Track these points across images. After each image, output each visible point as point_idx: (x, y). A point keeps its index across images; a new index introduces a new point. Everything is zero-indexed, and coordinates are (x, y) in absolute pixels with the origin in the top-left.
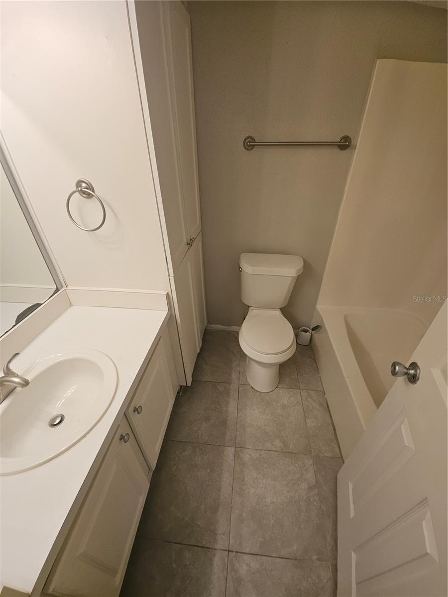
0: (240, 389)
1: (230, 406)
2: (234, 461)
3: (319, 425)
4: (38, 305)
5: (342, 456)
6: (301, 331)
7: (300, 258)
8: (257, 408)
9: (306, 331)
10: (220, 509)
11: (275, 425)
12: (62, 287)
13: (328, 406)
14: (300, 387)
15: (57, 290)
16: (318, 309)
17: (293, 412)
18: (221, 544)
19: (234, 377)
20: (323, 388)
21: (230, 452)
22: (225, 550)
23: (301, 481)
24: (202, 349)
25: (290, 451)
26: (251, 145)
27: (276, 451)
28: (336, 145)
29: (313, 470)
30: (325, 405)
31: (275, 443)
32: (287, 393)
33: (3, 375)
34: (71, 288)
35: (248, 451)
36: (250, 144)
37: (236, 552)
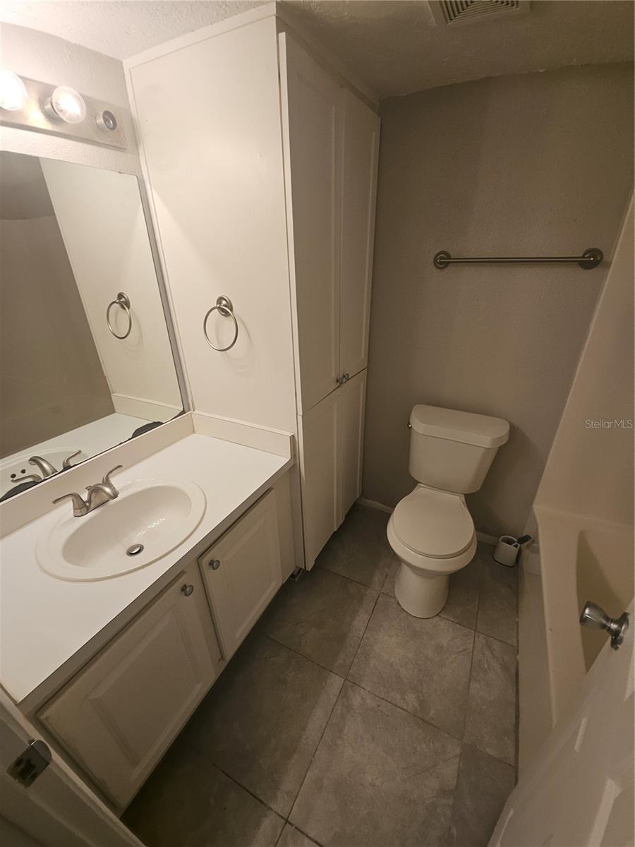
0: (380, 599)
1: (358, 617)
2: (338, 698)
3: (492, 698)
4: (159, 424)
6: (503, 540)
7: (506, 422)
8: (396, 635)
9: (510, 542)
10: (296, 757)
11: (416, 670)
12: (189, 410)
13: (517, 674)
14: (476, 628)
15: (183, 412)
16: (535, 510)
17: (452, 662)
18: (279, 805)
19: (377, 579)
20: (518, 641)
21: (335, 682)
22: (282, 818)
23: (431, 774)
24: (342, 528)
25: (427, 719)
26: (443, 263)
27: (404, 710)
28: (576, 261)
29: (456, 767)
30: (513, 671)
31: (406, 697)
32: (451, 630)
33: (101, 483)
34: (197, 414)
35: (362, 691)
36: (444, 261)
37: (296, 828)
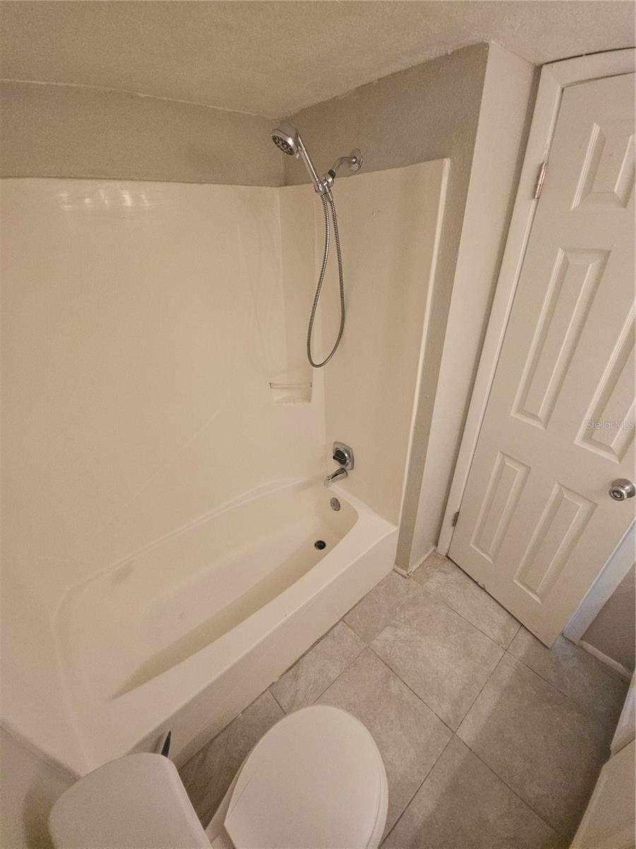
2: (465, 717)
3: (326, 661)
5: (341, 620)
13: (291, 667)
20: (263, 693)
23: (400, 638)
25: (387, 669)
27: (404, 683)
29: (380, 635)
31: (398, 691)
35: (439, 715)
37: (499, 645)
